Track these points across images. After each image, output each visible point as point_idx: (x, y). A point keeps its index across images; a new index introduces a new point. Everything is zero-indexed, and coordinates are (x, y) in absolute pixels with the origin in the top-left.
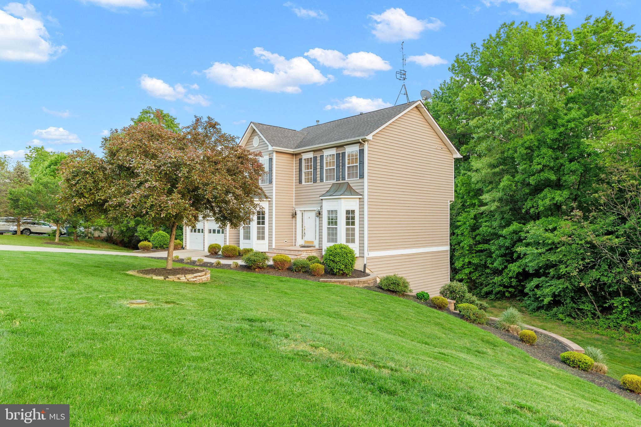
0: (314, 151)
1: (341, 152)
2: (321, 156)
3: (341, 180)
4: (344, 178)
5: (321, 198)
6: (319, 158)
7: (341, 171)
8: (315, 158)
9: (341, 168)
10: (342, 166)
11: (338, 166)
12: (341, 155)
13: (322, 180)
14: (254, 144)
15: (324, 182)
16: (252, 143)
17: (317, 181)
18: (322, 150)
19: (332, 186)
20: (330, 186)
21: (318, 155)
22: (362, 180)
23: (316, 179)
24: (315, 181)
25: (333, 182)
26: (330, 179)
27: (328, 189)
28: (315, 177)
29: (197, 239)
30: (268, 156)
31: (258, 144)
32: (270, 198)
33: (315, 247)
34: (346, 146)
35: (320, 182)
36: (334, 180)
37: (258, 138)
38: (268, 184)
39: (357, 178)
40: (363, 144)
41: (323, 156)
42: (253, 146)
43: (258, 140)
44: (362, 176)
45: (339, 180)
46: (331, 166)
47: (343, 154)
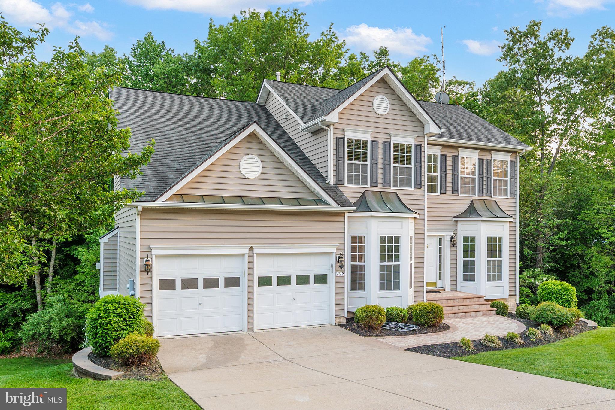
0: (445, 146)
1: (485, 158)
2: (454, 157)
3: (484, 195)
4: (488, 194)
5: (455, 219)
6: (449, 159)
7: (484, 183)
8: (444, 158)
10: (487, 178)
11: (480, 176)
12: (485, 162)
13: (455, 191)
14: (375, 108)
15: (460, 195)
16: (372, 106)
17: (448, 193)
18: (456, 148)
19: (472, 202)
20: (469, 202)
21: (450, 154)
22: (513, 200)
23: (445, 189)
24: (444, 191)
25: (472, 196)
26: (467, 193)
27: (467, 206)
28: (444, 186)
29: (200, 304)
30: (413, 140)
31: (387, 111)
32: (419, 214)
33: (445, 290)
34: (493, 152)
35: (451, 194)
36: (475, 194)
37: (387, 100)
38: (413, 188)
39: (507, 196)
40: (515, 155)
41: (458, 157)
42: (374, 111)
43: (387, 104)
44: (513, 195)
45: (483, 196)
46: (470, 175)
47: (489, 162)
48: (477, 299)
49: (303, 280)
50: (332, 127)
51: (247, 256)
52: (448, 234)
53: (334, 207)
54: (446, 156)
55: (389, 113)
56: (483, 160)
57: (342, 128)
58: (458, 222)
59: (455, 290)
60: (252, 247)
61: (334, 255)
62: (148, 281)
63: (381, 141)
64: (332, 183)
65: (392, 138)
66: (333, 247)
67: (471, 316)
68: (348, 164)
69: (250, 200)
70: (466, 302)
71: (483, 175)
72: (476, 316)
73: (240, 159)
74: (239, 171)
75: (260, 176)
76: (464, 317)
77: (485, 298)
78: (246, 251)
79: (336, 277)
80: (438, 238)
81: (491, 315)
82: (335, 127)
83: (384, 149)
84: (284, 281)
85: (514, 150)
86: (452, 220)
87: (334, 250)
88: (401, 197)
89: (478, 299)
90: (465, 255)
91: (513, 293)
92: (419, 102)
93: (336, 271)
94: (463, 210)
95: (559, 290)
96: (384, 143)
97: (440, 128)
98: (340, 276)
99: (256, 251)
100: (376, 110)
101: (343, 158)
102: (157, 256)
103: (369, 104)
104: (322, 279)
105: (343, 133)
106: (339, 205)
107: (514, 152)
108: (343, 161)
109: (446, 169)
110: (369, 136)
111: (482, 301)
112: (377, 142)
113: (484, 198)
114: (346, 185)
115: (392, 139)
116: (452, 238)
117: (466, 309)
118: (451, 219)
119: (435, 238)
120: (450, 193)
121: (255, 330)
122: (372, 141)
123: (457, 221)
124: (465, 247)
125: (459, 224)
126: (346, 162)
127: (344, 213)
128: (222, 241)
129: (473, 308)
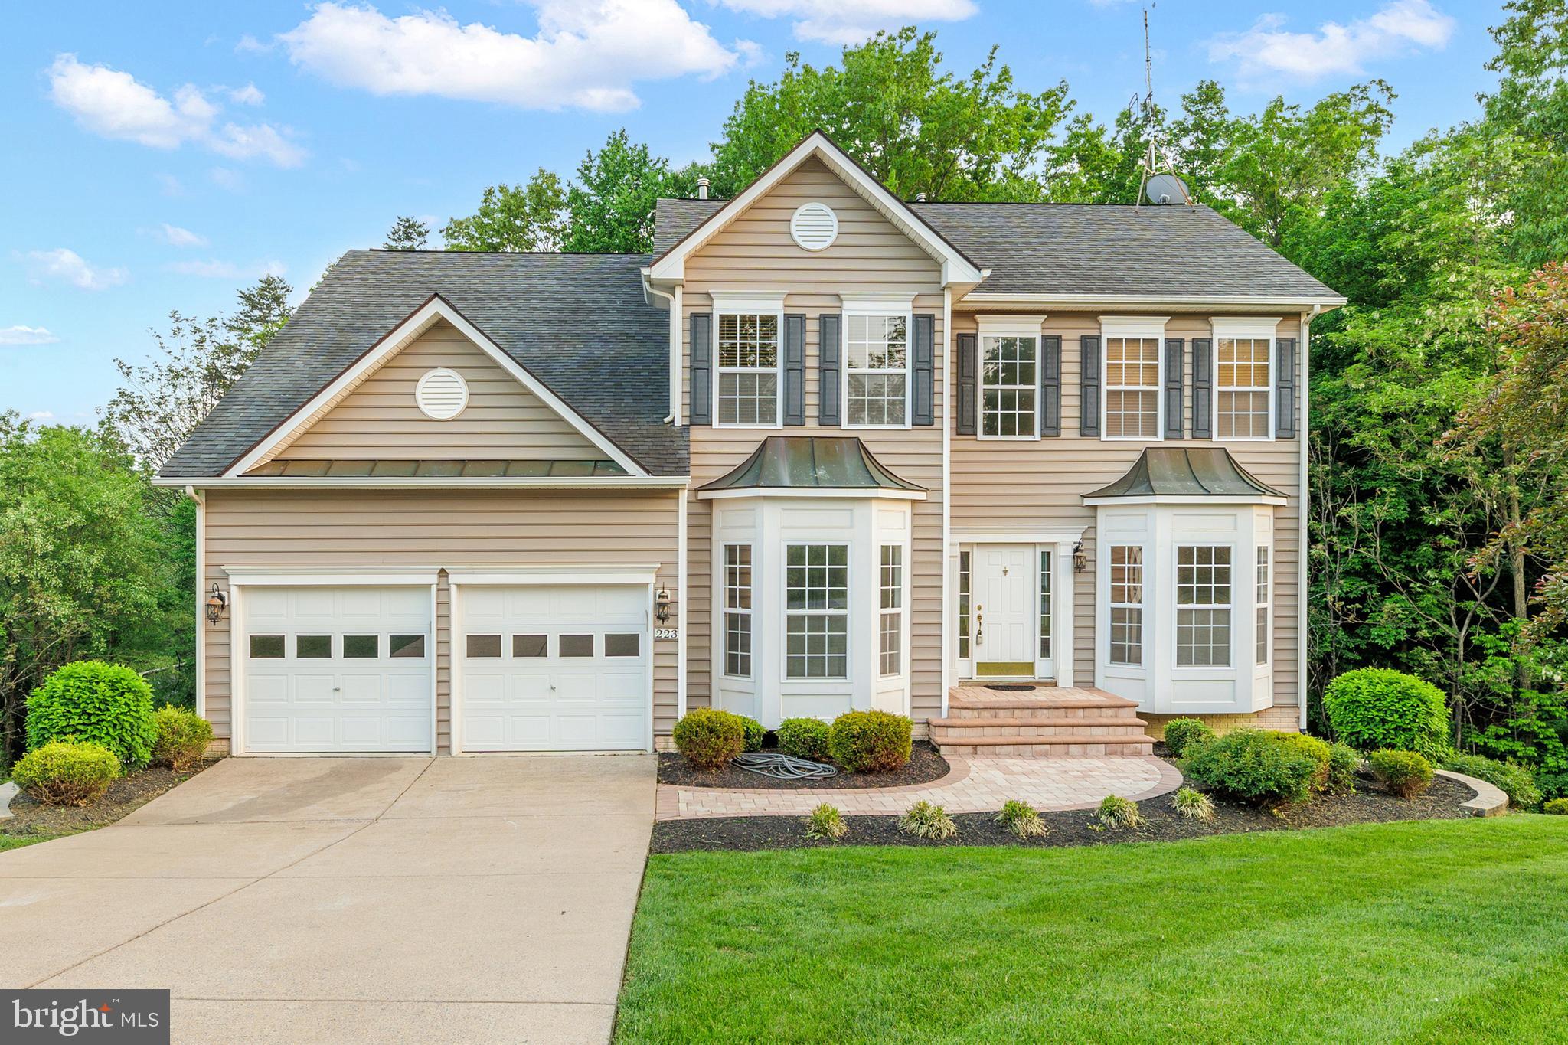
0: (1052, 314)
1: (1188, 336)
2: (1084, 339)
3: (1188, 437)
4: (1201, 430)
5: (1088, 502)
6: (1070, 347)
7: (1188, 403)
8: (1052, 344)
9: (1188, 391)
10: (1195, 388)
11: (1174, 384)
12: (1187, 348)
13: (1088, 428)
14: (795, 234)
15: (1104, 437)
16: (787, 231)
17: (1064, 434)
18: (1093, 315)
19: (1144, 456)
20: (1136, 456)
21: (1071, 336)
22: (1287, 446)
23: (1058, 423)
24: (1052, 429)
25: (1149, 441)
26: (1131, 430)
27: (1127, 468)
28: (1052, 416)
29: (337, 690)
30: (909, 305)
31: (830, 241)
32: (926, 490)
33: (1055, 684)
34: (1214, 320)
35: (1078, 437)
36: (1155, 434)
37: (831, 213)
38: (908, 425)
39: (1267, 435)
40: (1296, 322)
41: (1098, 338)
42: (792, 243)
43: (830, 223)
44: (1287, 431)
45: (1181, 438)
46: (1138, 384)
47: (1202, 348)
48: (1110, 712)
49: (577, 646)
50: (679, 291)
51: (434, 589)
52: (1065, 540)
53: (636, 476)
54: (1059, 339)
55: (837, 243)
56: (1181, 342)
57: (705, 291)
58: (1099, 510)
59: (1090, 685)
60: (442, 571)
61: (651, 588)
62: (220, 638)
63: (812, 314)
64: (678, 423)
65: (846, 305)
66: (647, 571)
67: (1067, 753)
68: (722, 375)
69: (435, 467)
70: (1075, 717)
71: (1181, 381)
72: (1085, 755)
73: (415, 378)
74: (414, 404)
75: (463, 412)
76: (1045, 755)
77: (1138, 709)
78: (433, 579)
79: (655, 641)
80: (1039, 551)
81: (1137, 754)
82: (686, 290)
83: (823, 332)
84: (531, 646)
85: (1297, 309)
86: (1080, 503)
87: (650, 579)
88: (871, 448)
89: (1113, 710)
90: (1117, 594)
91: (1288, 700)
92: (910, 205)
93: (655, 627)
94: (1115, 478)
95: (1380, 697)
96: (823, 319)
97: (979, 270)
98: (666, 640)
99: (454, 579)
100: (799, 241)
101: (709, 361)
102: (242, 588)
103: (782, 227)
104: (623, 645)
105: (709, 303)
106: (648, 472)
107: (1290, 315)
108: (709, 370)
109: (1059, 373)
110: (780, 304)
111: (1128, 715)
112: (802, 318)
113: (1188, 443)
114: (716, 424)
115: (844, 307)
116: (1077, 550)
117: (1065, 735)
118: (1076, 500)
119: (1028, 552)
120: (1076, 434)
121: (454, 753)
122: (787, 317)
123: (1095, 507)
124: (1117, 575)
125: (1100, 513)
126: (717, 370)
127: (677, 491)
128: (380, 557)
129: (1083, 734)
